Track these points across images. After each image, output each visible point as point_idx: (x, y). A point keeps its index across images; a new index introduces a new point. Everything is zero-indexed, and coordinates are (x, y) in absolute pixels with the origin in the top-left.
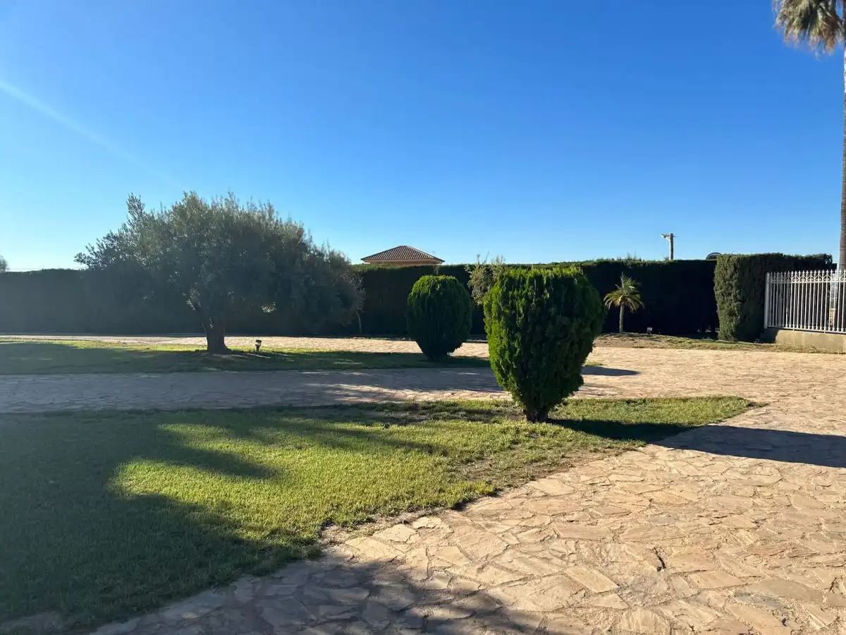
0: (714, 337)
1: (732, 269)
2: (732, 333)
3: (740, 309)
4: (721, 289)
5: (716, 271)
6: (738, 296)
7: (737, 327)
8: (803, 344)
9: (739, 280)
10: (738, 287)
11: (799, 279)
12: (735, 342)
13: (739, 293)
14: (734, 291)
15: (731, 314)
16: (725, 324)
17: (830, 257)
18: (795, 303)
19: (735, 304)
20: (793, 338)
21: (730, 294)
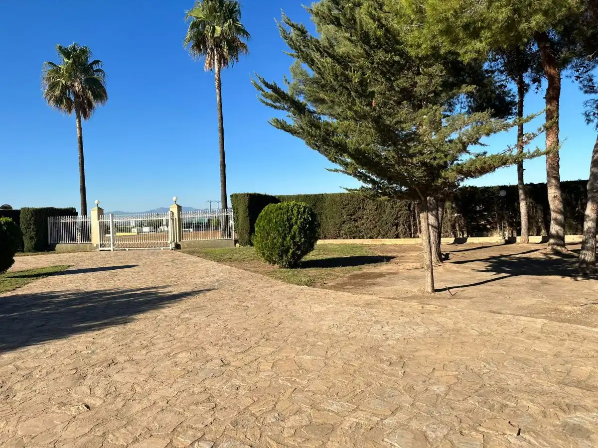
0: (23, 251)
1: (31, 214)
2: (32, 248)
3: (36, 235)
4: (25, 225)
5: (21, 216)
6: (35, 229)
7: (35, 244)
8: (70, 250)
9: (35, 220)
10: (34, 224)
11: (64, 220)
12: (35, 252)
13: (35, 228)
14: (32, 226)
15: (31, 238)
16: (27, 243)
17: (75, 209)
18: (63, 232)
19: (33, 233)
20: (64, 248)
21: (30, 228)
